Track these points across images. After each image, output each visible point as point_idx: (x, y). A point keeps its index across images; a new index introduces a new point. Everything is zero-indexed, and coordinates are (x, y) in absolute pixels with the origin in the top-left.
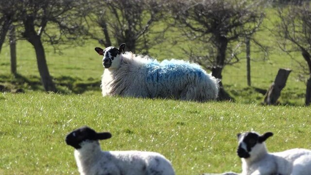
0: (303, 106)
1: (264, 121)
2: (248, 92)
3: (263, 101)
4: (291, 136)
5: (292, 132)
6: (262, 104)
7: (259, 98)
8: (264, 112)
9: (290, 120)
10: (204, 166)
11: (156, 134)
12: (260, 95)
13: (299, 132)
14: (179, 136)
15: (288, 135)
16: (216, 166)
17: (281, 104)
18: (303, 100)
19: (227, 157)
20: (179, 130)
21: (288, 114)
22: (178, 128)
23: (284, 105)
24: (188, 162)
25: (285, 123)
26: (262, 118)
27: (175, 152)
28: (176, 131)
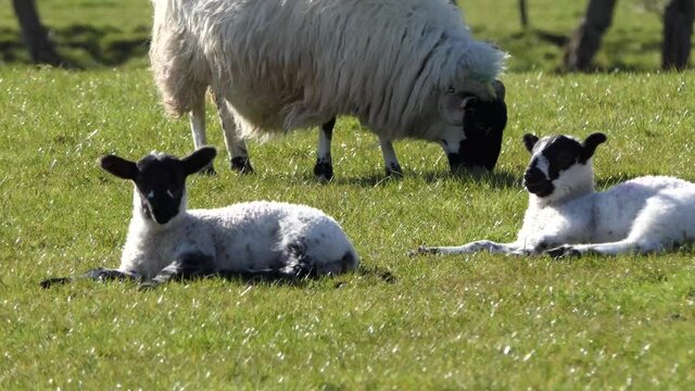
0: (655, 72)
1: (562, 113)
2: (521, 42)
3: (559, 62)
4: (627, 145)
5: (631, 137)
6: (558, 72)
7: (549, 57)
8: (561, 92)
9: (625, 107)
10: (422, 228)
11: (303, 157)
12: (553, 49)
13: (648, 134)
14: (359, 160)
15: (621, 143)
16: (451, 227)
17: (601, 70)
18: (656, 58)
19: (475, 204)
20: (359, 145)
21: (618, 93)
22: (355, 138)
23: (610, 71)
24: (382, 220)
25: (612, 115)
26: (557, 106)
27: (349, 199)
28: (350, 147)
